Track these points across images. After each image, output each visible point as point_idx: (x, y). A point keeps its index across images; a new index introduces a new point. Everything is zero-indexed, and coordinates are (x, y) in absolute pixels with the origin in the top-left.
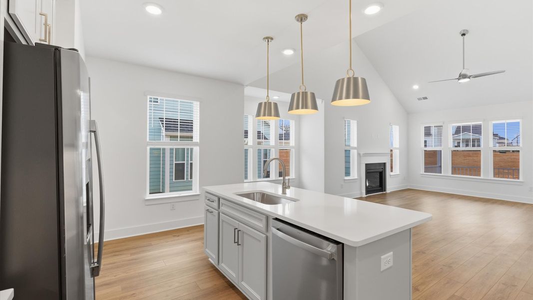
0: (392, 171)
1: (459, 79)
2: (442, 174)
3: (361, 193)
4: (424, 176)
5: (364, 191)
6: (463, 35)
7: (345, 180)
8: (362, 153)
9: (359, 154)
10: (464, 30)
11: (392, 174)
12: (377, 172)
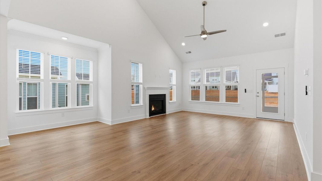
0: (171, 100)
1: (201, 35)
2: (200, 101)
3: (146, 116)
4: (190, 102)
5: (148, 114)
6: (204, 5)
7: (131, 106)
8: (146, 87)
9: (144, 88)
10: (204, 1)
11: (171, 101)
12: (160, 100)
